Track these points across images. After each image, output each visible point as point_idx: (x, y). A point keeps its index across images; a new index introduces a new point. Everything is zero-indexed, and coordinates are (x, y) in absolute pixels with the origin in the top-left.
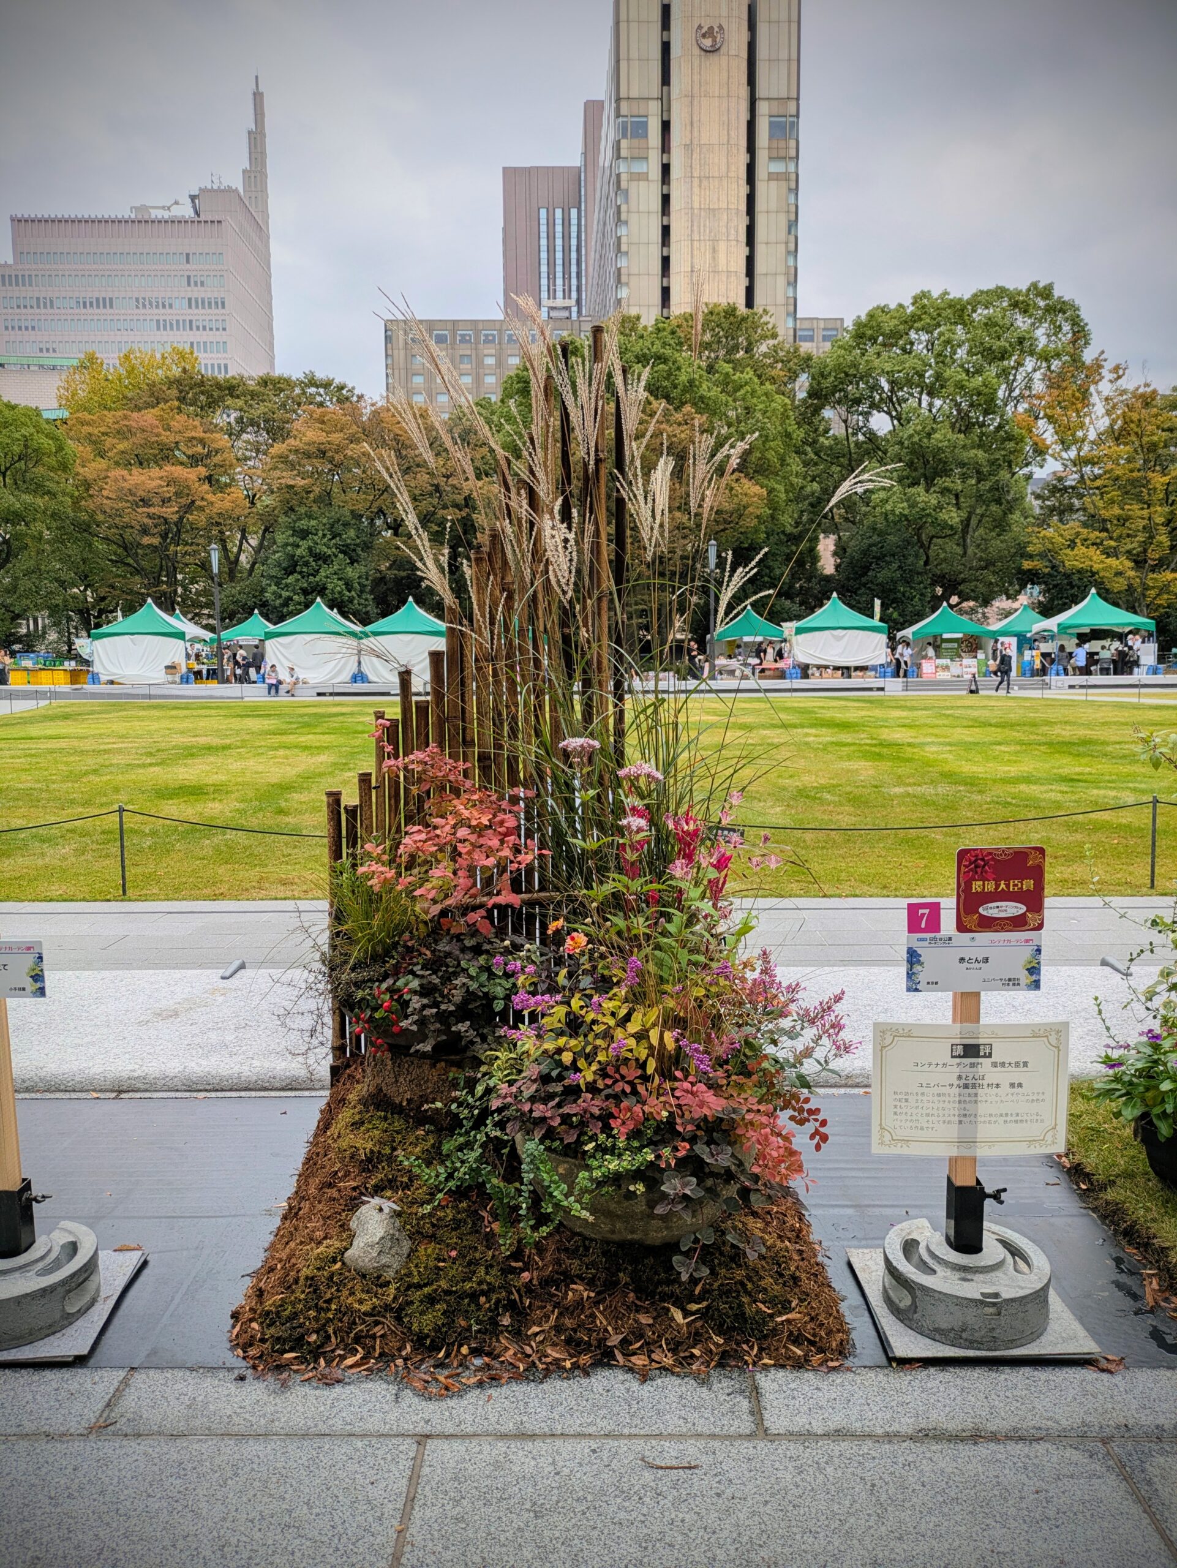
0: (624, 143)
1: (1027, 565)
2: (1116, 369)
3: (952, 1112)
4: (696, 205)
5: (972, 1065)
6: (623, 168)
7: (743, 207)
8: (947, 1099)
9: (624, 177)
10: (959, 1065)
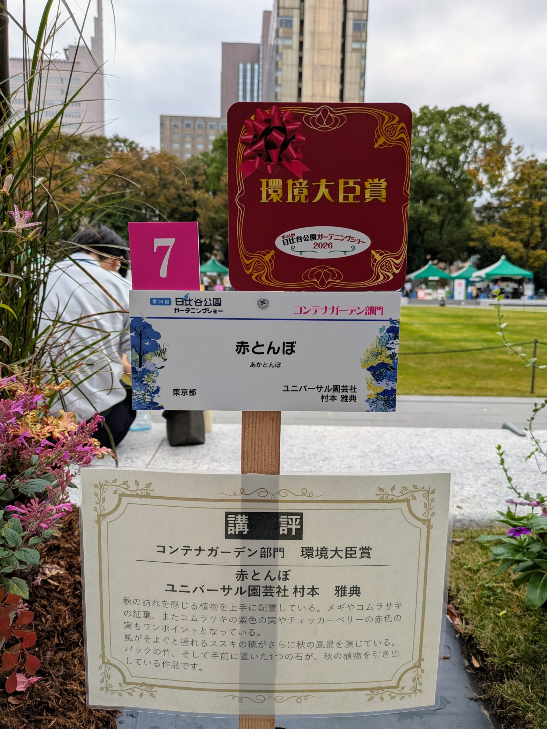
0: (281, 30)
1: (471, 244)
2: (518, 148)
3: (228, 638)
4: (316, 63)
5: (265, 553)
6: (280, 42)
7: (339, 64)
8: (219, 613)
9: (280, 48)
10: (239, 551)
